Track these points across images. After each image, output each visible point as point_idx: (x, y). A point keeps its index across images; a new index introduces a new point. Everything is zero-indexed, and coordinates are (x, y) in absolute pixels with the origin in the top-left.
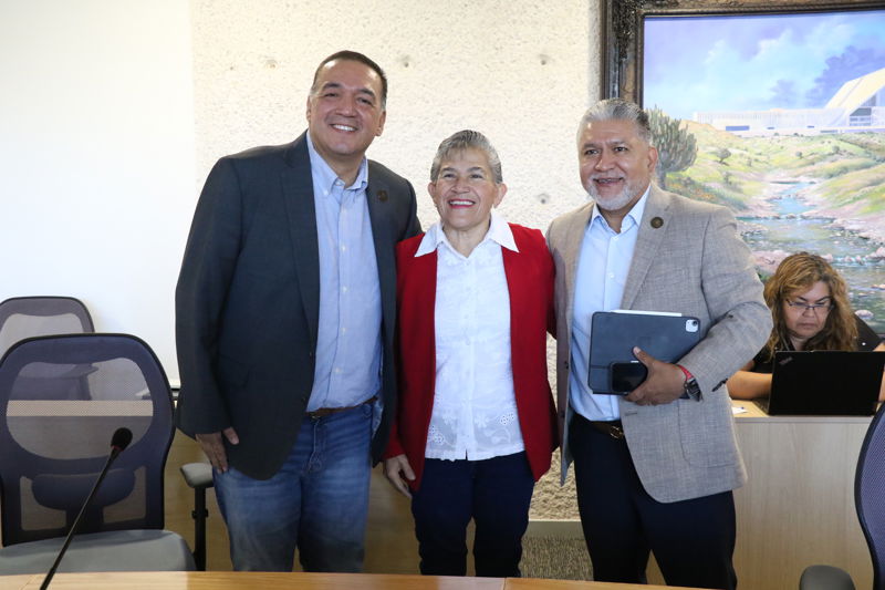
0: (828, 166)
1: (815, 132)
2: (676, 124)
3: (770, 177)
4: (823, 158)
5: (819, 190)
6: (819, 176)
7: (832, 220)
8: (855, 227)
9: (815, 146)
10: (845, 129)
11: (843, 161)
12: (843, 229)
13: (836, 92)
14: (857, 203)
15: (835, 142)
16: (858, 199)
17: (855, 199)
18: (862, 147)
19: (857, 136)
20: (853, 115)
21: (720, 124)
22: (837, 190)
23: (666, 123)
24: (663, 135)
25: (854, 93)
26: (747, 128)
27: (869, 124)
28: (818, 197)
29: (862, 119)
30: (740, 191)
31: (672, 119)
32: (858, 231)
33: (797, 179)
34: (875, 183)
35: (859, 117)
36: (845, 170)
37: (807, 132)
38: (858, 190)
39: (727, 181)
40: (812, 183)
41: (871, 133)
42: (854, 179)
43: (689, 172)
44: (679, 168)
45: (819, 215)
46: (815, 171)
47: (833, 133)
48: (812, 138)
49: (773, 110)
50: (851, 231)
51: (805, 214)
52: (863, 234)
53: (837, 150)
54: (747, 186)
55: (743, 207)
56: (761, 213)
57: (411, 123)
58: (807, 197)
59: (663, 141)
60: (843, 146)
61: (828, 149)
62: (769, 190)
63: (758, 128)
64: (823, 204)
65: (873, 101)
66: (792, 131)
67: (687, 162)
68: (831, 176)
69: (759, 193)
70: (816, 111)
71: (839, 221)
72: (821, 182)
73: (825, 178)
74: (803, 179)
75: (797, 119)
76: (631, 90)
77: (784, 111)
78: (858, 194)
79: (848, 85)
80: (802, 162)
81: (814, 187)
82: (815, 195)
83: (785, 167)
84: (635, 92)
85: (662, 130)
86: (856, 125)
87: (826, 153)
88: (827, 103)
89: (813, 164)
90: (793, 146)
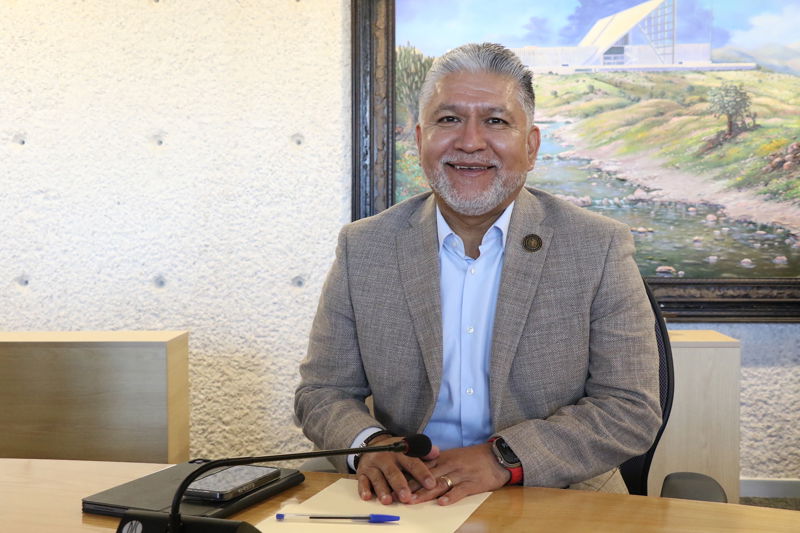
0: (584, 105)
1: (570, 70)
4: (578, 97)
5: (574, 130)
6: (575, 115)
7: (589, 161)
8: (612, 168)
9: (571, 85)
10: (600, 67)
11: (598, 101)
12: (599, 170)
13: (589, 29)
14: (613, 143)
15: (589, 81)
16: (614, 139)
17: (612, 139)
18: (616, 86)
19: (611, 75)
20: (606, 53)
22: (594, 130)
23: (420, 60)
24: (416, 73)
27: (622, 63)
28: (574, 138)
29: (615, 58)
31: (425, 57)
32: (615, 173)
33: (553, 119)
34: (630, 123)
35: (612, 56)
36: (600, 110)
37: (562, 71)
38: (613, 130)
40: (568, 123)
41: (624, 72)
42: (609, 119)
45: (577, 155)
46: (570, 111)
47: (587, 72)
48: (566, 77)
49: (527, 48)
50: (608, 173)
51: (562, 154)
52: (620, 176)
53: (592, 89)
57: (160, 59)
58: (563, 137)
59: (416, 79)
60: (597, 85)
61: (582, 87)
64: (579, 144)
65: (625, 39)
66: (546, 69)
68: (587, 116)
70: (570, 49)
71: (595, 162)
72: (576, 122)
73: (581, 117)
74: (558, 119)
75: (551, 57)
76: (382, 27)
77: (538, 49)
78: (614, 135)
79: (600, 24)
80: (557, 100)
81: (570, 127)
82: (571, 135)
83: (541, 106)
84: (387, 28)
85: (416, 69)
86: (609, 64)
87: (582, 92)
88: (579, 42)
89: (568, 103)
90: (550, 85)
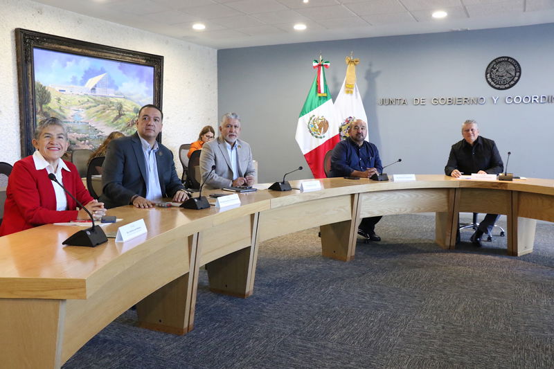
0: (86, 105)
2: (45, 87)
3: (72, 108)
4: (85, 103)
6: (84, 109)
8: (93, 125)
9: (83, 99)
10: (90, 94)
11: (90, 104)
13: (87, 82)
14: (93, 118)
15: (87, 98)
16: (94, 116)
18: (94, 100)
19: (93, 97)
20: (91, 90)
21: (57, 89)
22: (89, 113)
23: (42, 86)
25: (92, 82)
26: (64, 91)
27: (95, 93)
28: (84, 116)
30: (64, 112)
34: (97, 112)
35: (93, 91)
36: (90, 107)
37: (82, 94)
38: (94, 114)
39: (60, 109)
40: (82, 111)
41: (96, 96)
42: (93, 110)
43: (49, 105)
44: (46, 104)
45: (85, 121)
46: (83, 107)
47: (87, 95)
48: (82, 96)
49: (72, 86)
52: (96, 128)
53: (88, 101)
54: (66, 111)
55: (65, 118)
56: (71, 121)
60: (90, 99)
61: (86, 100)
62: (72, 113)
63: (68, 91)
64: (86, 117)
65: (96, 86)
66: (77, 93)
67: (49, 102)
68: (87, 109)
69: (69, 113)
70: (82, 87)
72: (85, 111)
74: (80, 109)
75: (78, 89)
76: (30, 74)
77: (75, 86)
79: (90, 80)
80: (80, 104)
82: (83, 114)
83: (76, 105)
85: (40, 89)
86: (92, 93)
88: (85, 85)
89: (82, 104)
90: (78, 98)
